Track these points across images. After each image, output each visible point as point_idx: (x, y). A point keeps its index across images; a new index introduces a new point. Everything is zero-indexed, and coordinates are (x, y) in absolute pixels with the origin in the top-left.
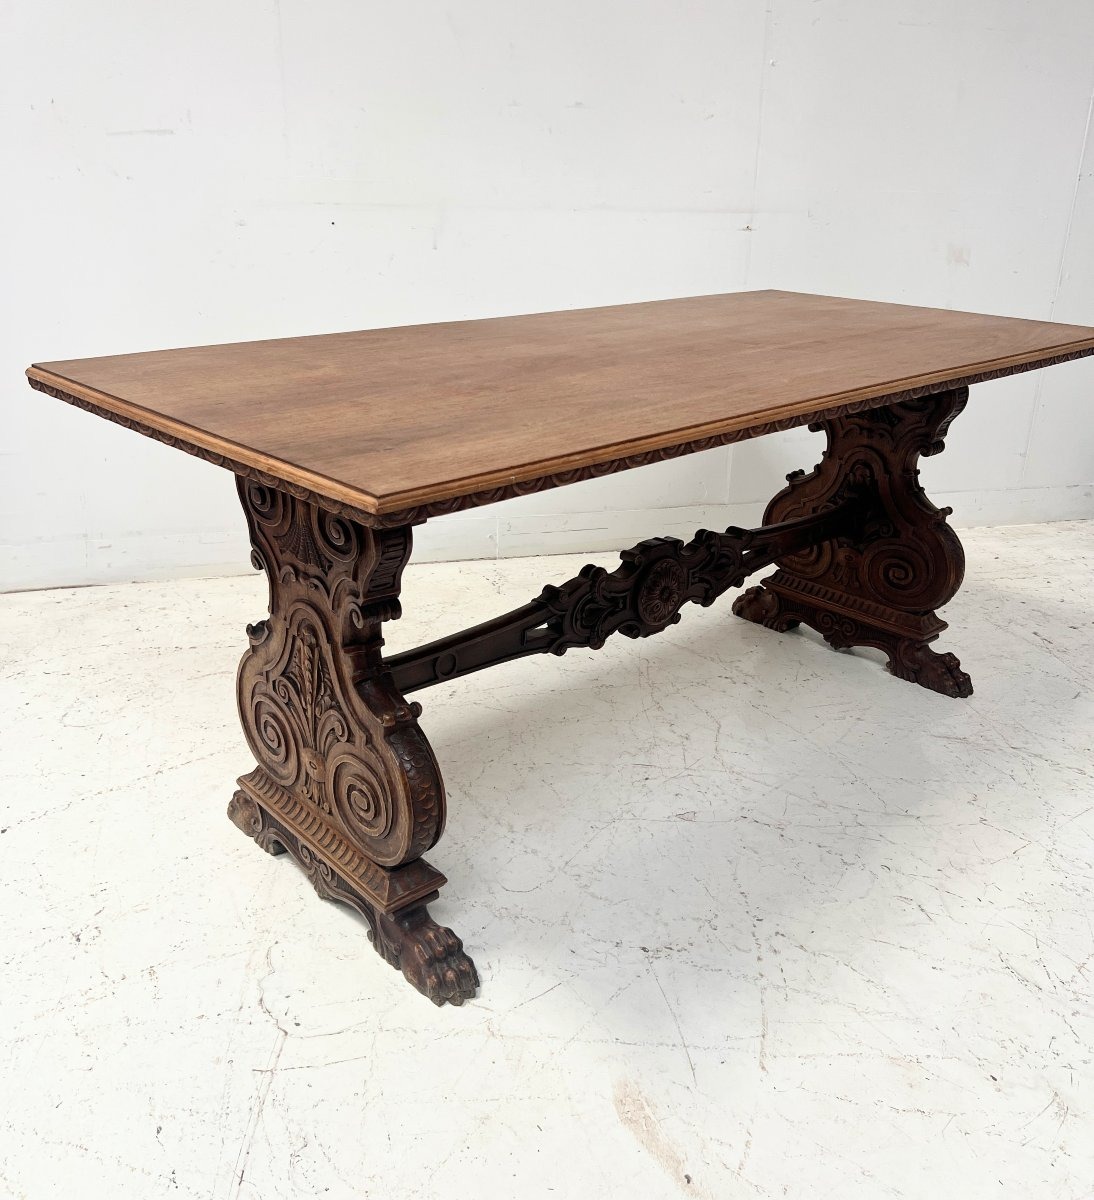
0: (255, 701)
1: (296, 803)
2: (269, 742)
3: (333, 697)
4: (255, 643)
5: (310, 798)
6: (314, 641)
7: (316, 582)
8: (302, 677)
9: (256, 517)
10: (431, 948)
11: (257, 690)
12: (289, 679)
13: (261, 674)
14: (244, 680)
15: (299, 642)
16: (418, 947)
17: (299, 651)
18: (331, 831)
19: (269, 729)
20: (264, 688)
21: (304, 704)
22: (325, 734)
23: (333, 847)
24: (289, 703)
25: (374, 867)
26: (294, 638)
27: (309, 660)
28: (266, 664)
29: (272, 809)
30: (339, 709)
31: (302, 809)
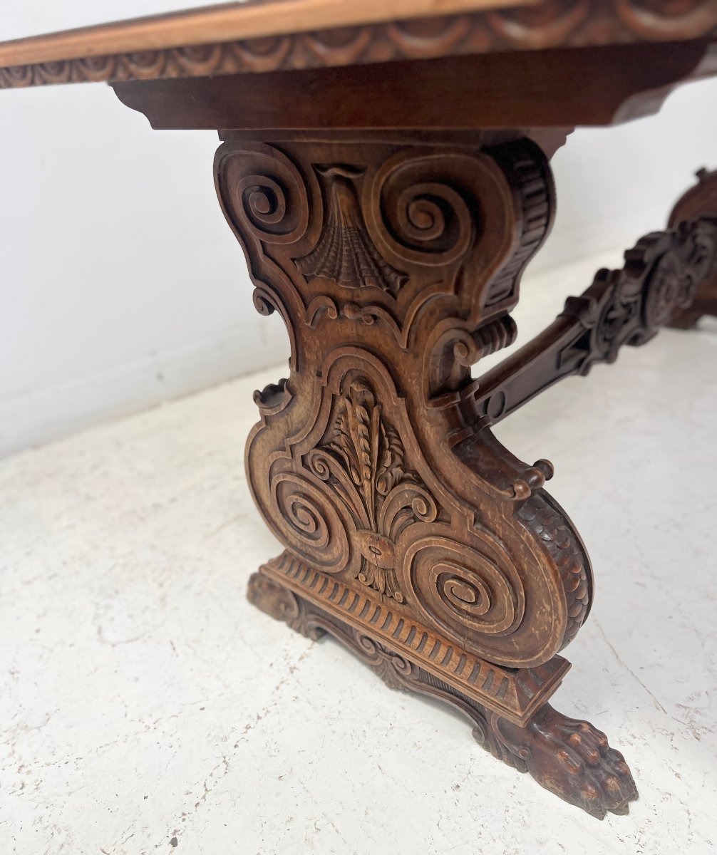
0: (275, 482)
1: (347, 591)
2: (302, 527)
3: (405, 466)
4: (268, 412)
5: (371, 586)
6: (369, 397)
7: (376, 310)
8: (352, 447)
9: (256, 236)
10: (580, 754)
11: (275, 469)
12: (329, 451)
13: (283, 449)
14: (254, 459)
15: (342, 402)
16: (562, 755)
17: (344, 412)
18: (407, 622)
19: (300, 512)
20: (287, 465)
21: (357, 480)
22: (392, 515)
23: (416, 642)
24: (331, 481)
25: (484, 667)
26: (334, 398)
27: (365, 422)
28: (288, 436)
29: (317, 599)
30: (419, 481)
31: (357, 596)
